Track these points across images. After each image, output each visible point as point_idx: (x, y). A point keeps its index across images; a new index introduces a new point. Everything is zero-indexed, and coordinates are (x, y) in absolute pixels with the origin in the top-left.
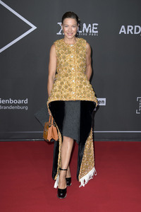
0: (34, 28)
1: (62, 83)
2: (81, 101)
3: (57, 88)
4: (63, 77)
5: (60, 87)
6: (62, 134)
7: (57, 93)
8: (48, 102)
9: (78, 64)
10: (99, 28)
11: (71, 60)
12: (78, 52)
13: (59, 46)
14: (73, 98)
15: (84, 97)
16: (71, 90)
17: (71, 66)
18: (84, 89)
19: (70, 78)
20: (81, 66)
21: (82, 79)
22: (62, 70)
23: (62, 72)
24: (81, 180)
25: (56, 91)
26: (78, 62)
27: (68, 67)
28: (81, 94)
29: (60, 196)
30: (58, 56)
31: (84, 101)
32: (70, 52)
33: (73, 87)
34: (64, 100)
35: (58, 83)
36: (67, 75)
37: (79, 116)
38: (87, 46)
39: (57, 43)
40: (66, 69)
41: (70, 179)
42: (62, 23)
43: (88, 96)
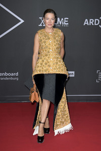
0: (22, 21)
1: (43, 61)
2: (57, 74)
3: (39, 65)
4: (44, 57)
5: (41, 64)
6: (41, 97)
7: (39, 68)
8: (33, 75)
9: (55, 47)
10: (69, 21)
11: (49, 44)
12: (55, 38)
13: (41, 34)
14: (51, 72)
15: (59, 71)
16: (49, 66)
17: (49, 48)
18: (59, 65)
19: (49, 57)
20: (57, 48)
21: (58, 58)
22: (43, 51)
23: (43, 53)
25: (38, 67)
26: (55, 45)
27: (47, 49)
28: (57, 69)
29: (39, 141)
30: (41, 41)
31: (59, 74)
32: (49, 39)
33: (51, 64)
34: (45, 73)
35: (40, 61)
36: (46, 55)
38: (61, 34)
39: (39, 32)
40: (46, 50)
41: (49, 129)
42: (44, 16)
43: (62, 70)
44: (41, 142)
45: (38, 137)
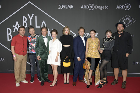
1: (89, 52)
7: (88, 55)
11: (93, 45)
12: (95, 42)
14: (93, 57)
16: (92, 54)
20: (96, 47)
21: (96, 51)
23: (90, 48)
24: (96, 84)
26: (95, 45)
27: (92, 47)
28: (95, 56)
30: (89, 43)
32: (93, 42)
34: (91, 57)
35: (88, 52)
36: (91, 49)
37: (95, 62)
38: (98, 40)
41: (92, 83)
42: (90, 33)
43: (98, 56)
44: (88, 87)
45: (87, 86)
